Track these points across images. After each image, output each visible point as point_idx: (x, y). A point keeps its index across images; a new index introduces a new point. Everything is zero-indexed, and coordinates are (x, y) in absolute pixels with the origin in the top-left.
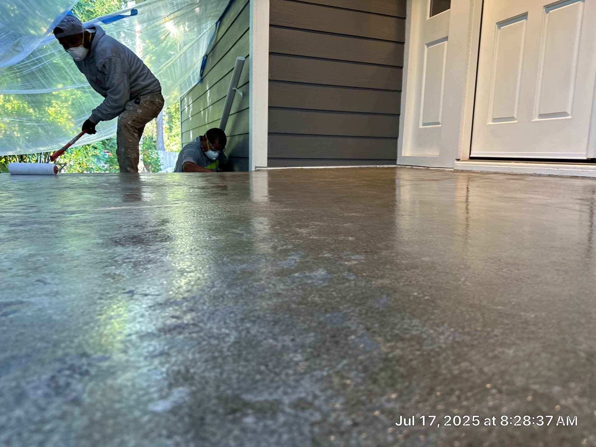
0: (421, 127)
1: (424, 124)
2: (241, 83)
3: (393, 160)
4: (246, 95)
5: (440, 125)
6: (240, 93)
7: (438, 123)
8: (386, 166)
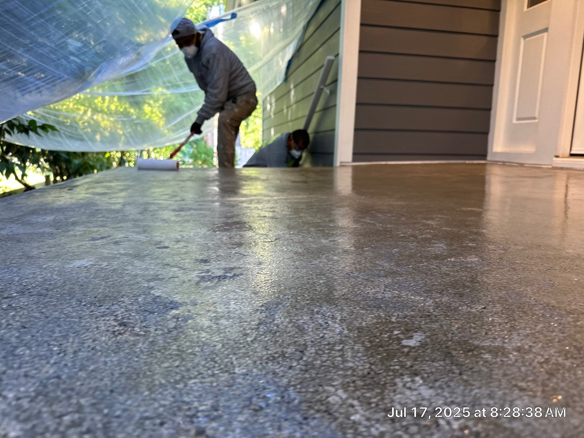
0: (515, 121)
1: (518, 119)
2: (329, 81)
3: (484, 156)
4: (334, 93)
5: (537, 121)
6: (327, 91)
7: (534, 118)
8: (476, 162)
